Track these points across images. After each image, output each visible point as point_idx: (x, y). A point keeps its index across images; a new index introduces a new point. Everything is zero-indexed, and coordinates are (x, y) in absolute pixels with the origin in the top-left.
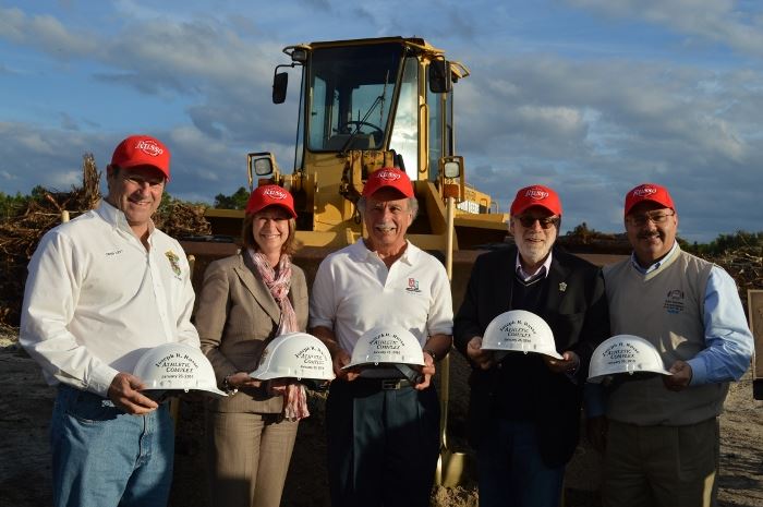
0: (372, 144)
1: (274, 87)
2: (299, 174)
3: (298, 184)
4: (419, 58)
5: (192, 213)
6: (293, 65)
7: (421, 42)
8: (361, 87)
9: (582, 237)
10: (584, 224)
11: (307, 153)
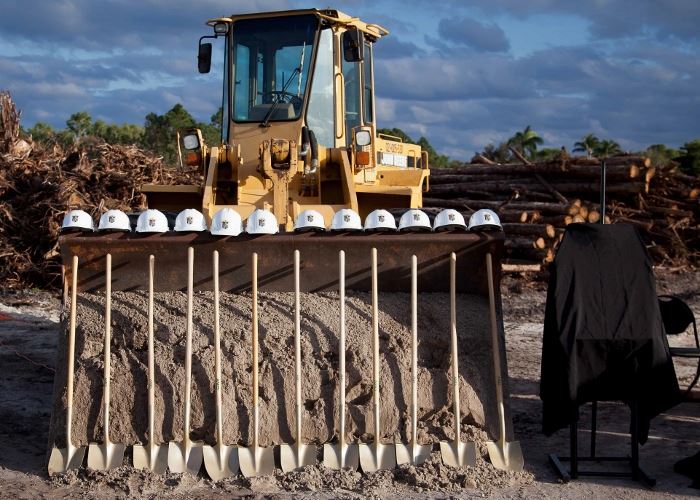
0: (292, 114)
1: (199, 57)
2: (224, 147)
3: (224, 156)
4: (334, 28)
5: (124, 155)
6: (216, 37)
7: (335, 14)
8: (285, 48)
9: (560, 163)
10: (563, 148)
11: (232, 122)
